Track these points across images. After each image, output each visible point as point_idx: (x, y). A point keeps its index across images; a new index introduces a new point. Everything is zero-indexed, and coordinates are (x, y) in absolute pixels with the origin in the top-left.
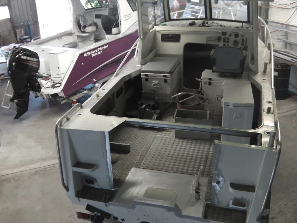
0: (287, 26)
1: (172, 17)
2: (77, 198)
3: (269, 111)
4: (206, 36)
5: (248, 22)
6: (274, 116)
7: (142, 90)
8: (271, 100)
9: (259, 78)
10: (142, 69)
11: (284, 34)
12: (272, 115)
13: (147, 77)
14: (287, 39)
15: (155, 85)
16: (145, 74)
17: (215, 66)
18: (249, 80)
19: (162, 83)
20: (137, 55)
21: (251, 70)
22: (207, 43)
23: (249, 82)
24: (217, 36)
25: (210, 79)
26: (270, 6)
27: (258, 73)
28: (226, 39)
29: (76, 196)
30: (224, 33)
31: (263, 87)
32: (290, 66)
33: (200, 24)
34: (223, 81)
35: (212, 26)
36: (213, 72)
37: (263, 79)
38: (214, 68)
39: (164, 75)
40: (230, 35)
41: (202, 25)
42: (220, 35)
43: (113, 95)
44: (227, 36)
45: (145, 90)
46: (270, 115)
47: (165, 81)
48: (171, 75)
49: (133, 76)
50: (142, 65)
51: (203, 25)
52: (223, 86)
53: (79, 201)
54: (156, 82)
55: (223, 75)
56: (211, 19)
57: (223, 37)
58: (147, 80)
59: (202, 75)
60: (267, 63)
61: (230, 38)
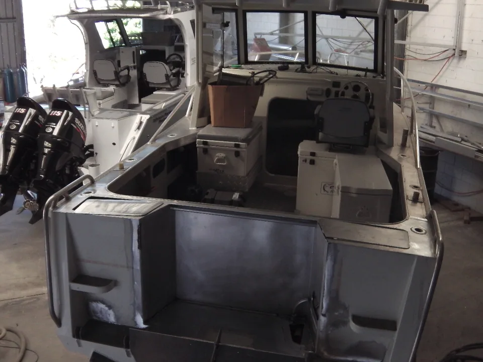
0: (434, 87)
1: (251, 58)
2: (76, 339)
3: (416, 199)
4: (305, 88)
5: (375, 70)
6: (425, 206)
7: (196, 168)
8: (418, 185)
9: (394, 154)
10: (198, 133)
11: (429, 101)
12: (422, 205)
13: (206, 147)
14: (433, 109)
15: (219, 160)
16: (204, 141)
17: (321, 132)
18: (378, 157)
19: (232, 157)
20: (190, 115)
21: (381, 142)
22: (307, 98)
23: (379, 160)
24: (325, 88)
25: (313, 154)
26: (407, 57)
27: (393, 146)
28: (340, 93)
29: (74, 336)
30: (336, 84)
31: (402, 165)
32: (437, 151)
33: (296, 69)
34: (335, 158)
35: (316, 72)
36: (318, 142)
37: (402, 155)
38: (320, 134)
39: (235, 144)
40: (346, 88)
41: (299, 69)
42: (330, 87)
43: (147, 170)
44: (341, 89)
45: (201, 169)
46: (418, 204)
47: (237, 154)
48: (248, 145)
49: (183, 143)
50: (197, 128)
51: (302, 70)
52: (334, 165)
53: (79, 345)
54: (222, 155)
55: (335, 147)
56: (315, 62)
57: (334, 90)
58: (205, 151)
59: (299, 147)
60: (408, 131)
61: (346, 92)
